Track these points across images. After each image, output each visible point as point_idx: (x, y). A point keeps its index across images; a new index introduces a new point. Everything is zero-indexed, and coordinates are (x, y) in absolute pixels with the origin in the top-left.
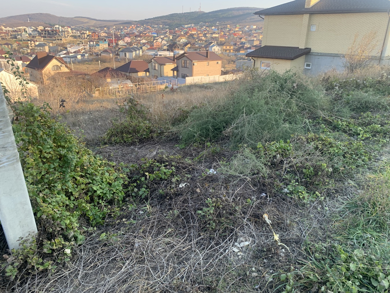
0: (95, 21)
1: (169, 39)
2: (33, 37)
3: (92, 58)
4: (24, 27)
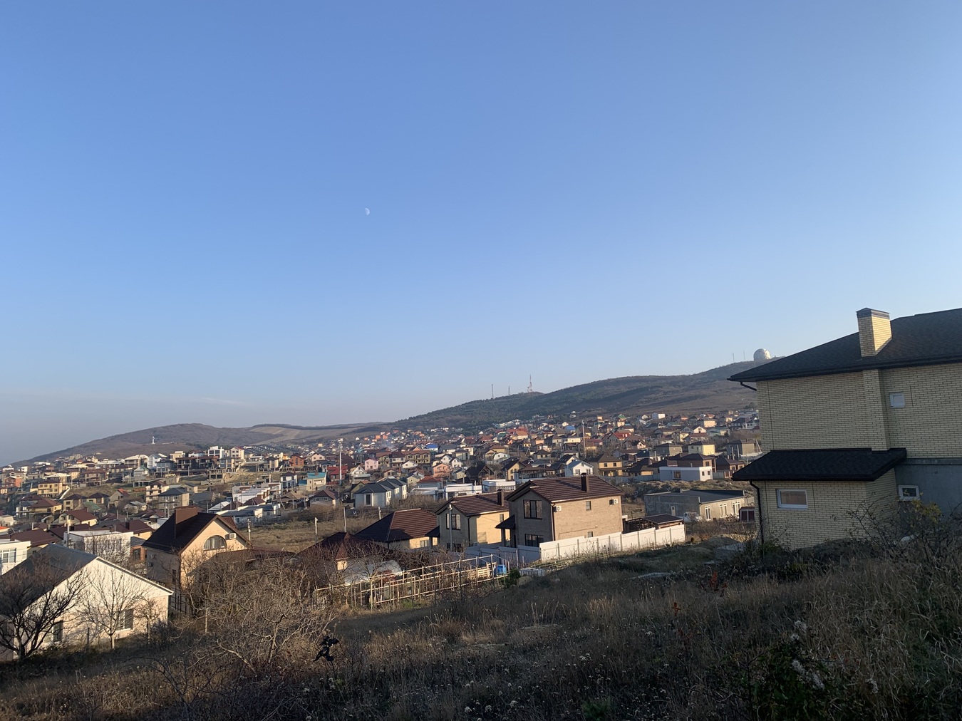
0: (298, 432)
1: (467, 455)
2: (159, 475)
3: (288, 512)
4: (142, 456)
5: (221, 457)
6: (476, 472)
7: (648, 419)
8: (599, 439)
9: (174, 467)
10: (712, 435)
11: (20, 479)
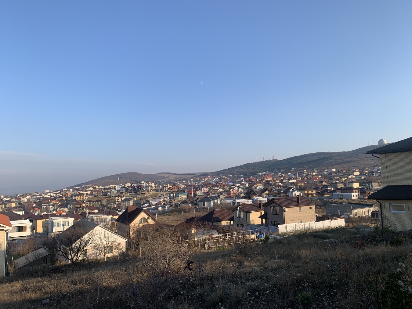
0: (175, 176)
1: (245, 187)
2: (121, 193)
3: (172, 209)
4: (114, 185)
5: (145, 186)
6: (249, 194)
7: (328, 171)
8: (305, 180)
9: (127, 190)
10: (358, 179)
11: (69, 194)
